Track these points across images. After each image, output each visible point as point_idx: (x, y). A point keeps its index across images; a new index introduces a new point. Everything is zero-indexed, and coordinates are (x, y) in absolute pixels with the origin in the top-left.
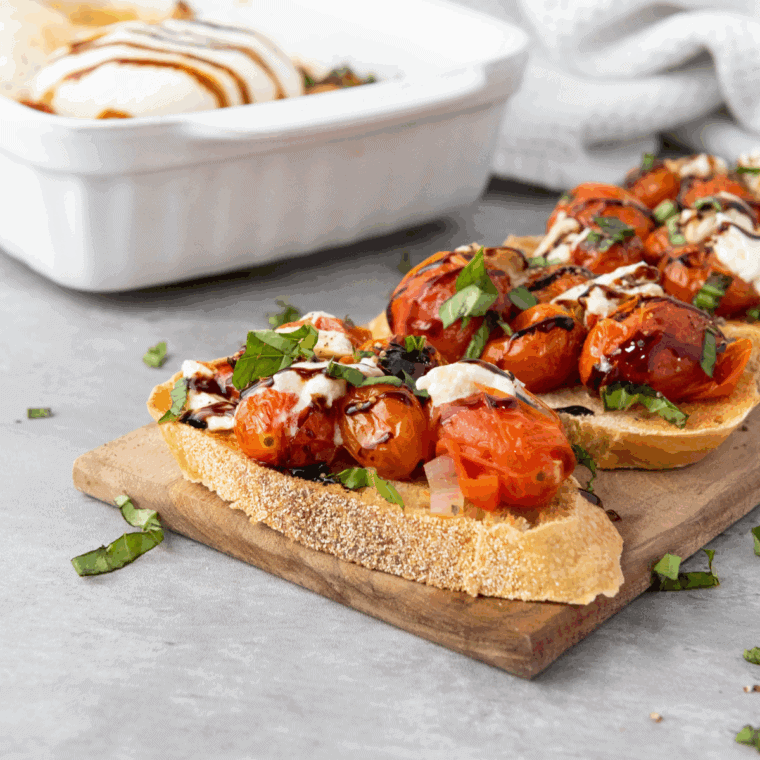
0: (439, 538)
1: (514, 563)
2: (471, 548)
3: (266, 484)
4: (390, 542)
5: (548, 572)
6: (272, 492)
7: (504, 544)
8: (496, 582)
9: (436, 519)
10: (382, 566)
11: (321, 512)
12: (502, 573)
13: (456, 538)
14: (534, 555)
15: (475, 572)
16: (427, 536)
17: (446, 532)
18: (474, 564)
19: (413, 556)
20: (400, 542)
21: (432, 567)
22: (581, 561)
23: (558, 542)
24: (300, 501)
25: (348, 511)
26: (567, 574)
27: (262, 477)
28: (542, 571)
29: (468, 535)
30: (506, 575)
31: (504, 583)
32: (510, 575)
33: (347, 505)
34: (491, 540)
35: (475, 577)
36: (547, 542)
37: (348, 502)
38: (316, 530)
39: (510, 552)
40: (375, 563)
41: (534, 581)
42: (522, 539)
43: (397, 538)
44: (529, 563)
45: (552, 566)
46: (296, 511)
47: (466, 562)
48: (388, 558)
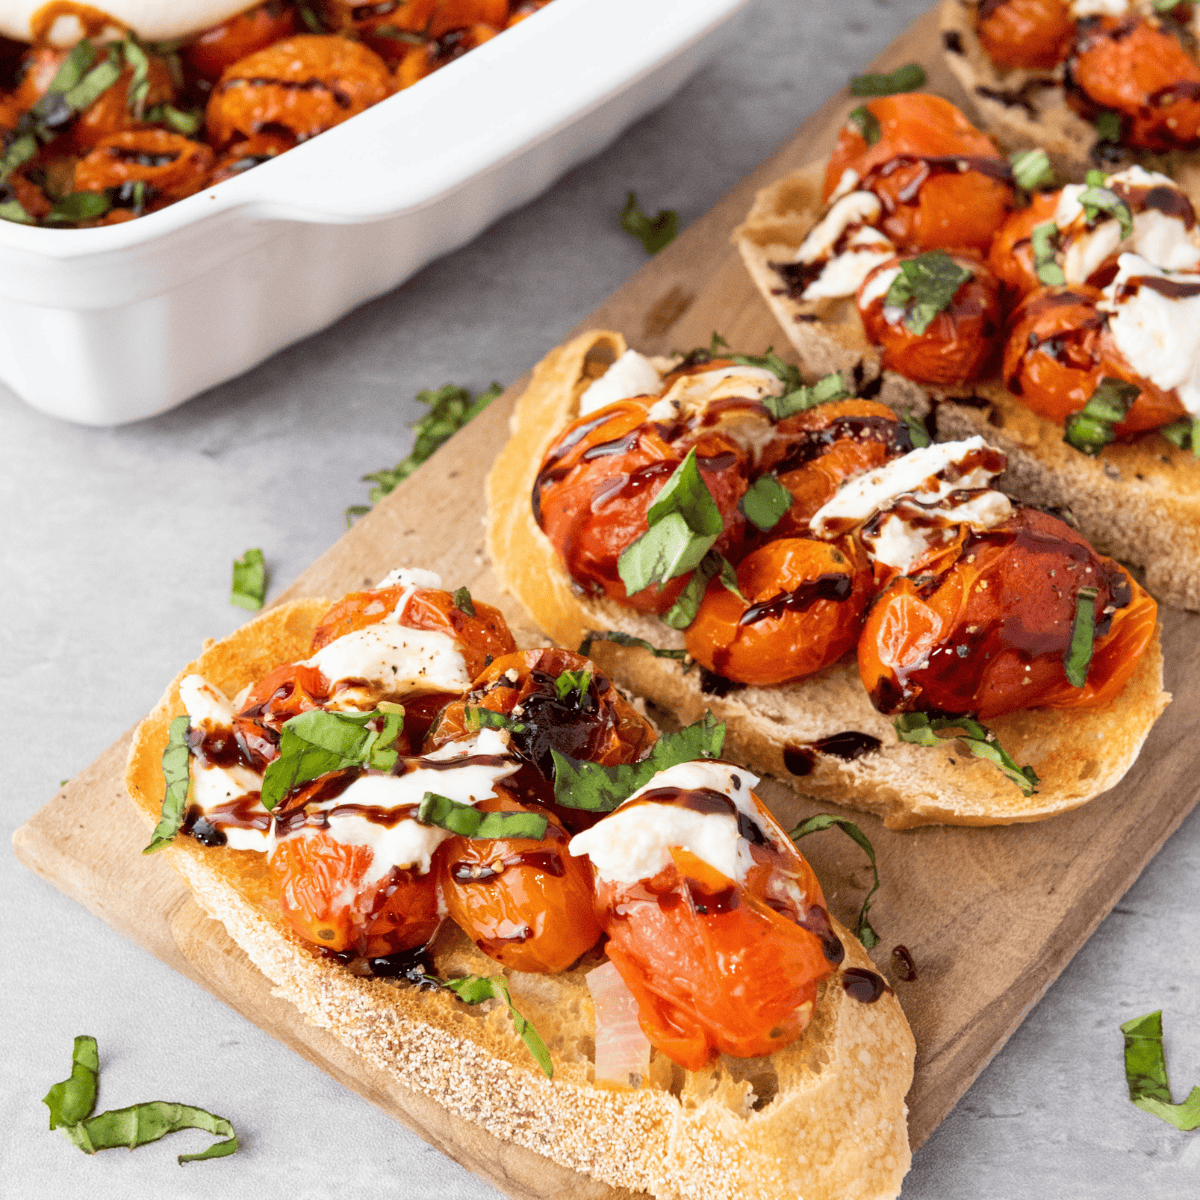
0: (610, 1121)
1: (730, 1166)
2: (662, 1137)
3: (327, 989)
4: (531, 1114)
5: (786, 1181)
6: (337, 1002)
7: (715, 1138)
8: (701, 1189)
9: (603, 1094)
10: (518, 1139)
11: (417, 1049)
12: (711, 1179)
13: (638, 1122)
14: (764, 1158)
15: (668, 1176)
16: (590, 1118)
17: (620, 1112)
18: (666, 1161)
19: (569, 1141)
20: (547, 1119)
21: (600, 1159)
22: (840, 1151)
23: (803, 1126)
24: (384, 1027)
25: (461, 1057)
26: (817, 1179)
27: (320, 978)
28: (775, 1182)
29: (657, 1117)
30: (718, 1183)
31: (714, 1193)
32: (725, 1182)
33: (459, 1048)
34: (694, 1131)
35: (668, 1183)
36: (785, 1131)
37: (461, 1044)
38: (412, 1069)
39: (726, 1148)
40: (507, 1134)
41: (762, 1192)
42: (743, 1131)
43: (542, 1114)
44: (755, 1169)
45: (792, 1172)
46: (378, 1038)
47: (653, 1158)
48: (528, 1133)
